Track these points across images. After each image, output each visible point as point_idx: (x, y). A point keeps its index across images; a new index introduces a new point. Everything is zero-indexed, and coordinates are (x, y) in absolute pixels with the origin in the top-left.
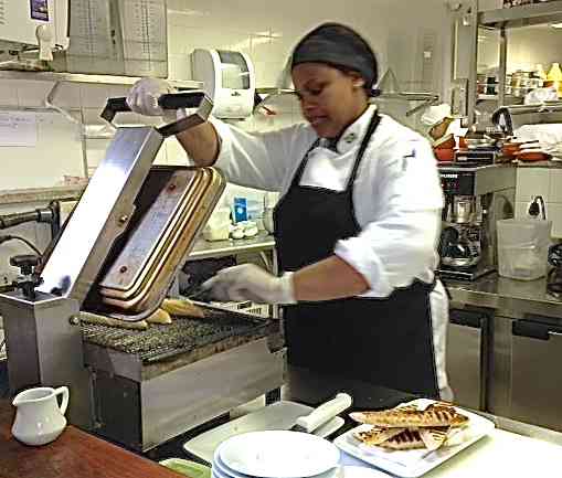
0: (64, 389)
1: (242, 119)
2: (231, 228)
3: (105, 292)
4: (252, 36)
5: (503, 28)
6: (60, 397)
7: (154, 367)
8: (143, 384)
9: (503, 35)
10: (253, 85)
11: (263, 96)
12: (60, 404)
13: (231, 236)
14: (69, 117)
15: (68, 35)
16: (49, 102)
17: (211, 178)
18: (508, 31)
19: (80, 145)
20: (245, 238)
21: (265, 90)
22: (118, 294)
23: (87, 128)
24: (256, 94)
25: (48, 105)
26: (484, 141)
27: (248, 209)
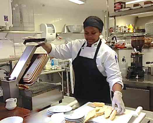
0: (16, 99)
1: (53, 40)
2: (51, 67)
3: (24, 79)
4: (55, 20)
5: (114, 17)
6: (15, 100)
7: (34, 94)
8: (32, 98)
9: (115, 19)
10: (56, 32)
11: (58, 34)
12: (15, 101)
13: (51, 69)
14: (11, 41)
15: (13, 24)
16: (6, 38)
17: (47, 56)
18: (116, 18)
19: (13, 48)
20: (54, 69)
21: (59, 33)
22: (26, 79)
23: (15, 44)
24: (56, 34)
25: (5, 38)
26: (110, 44)
27: (54, 62)
